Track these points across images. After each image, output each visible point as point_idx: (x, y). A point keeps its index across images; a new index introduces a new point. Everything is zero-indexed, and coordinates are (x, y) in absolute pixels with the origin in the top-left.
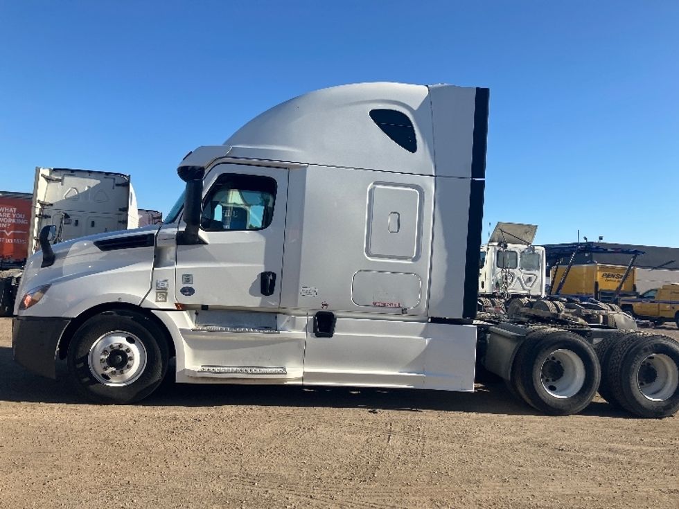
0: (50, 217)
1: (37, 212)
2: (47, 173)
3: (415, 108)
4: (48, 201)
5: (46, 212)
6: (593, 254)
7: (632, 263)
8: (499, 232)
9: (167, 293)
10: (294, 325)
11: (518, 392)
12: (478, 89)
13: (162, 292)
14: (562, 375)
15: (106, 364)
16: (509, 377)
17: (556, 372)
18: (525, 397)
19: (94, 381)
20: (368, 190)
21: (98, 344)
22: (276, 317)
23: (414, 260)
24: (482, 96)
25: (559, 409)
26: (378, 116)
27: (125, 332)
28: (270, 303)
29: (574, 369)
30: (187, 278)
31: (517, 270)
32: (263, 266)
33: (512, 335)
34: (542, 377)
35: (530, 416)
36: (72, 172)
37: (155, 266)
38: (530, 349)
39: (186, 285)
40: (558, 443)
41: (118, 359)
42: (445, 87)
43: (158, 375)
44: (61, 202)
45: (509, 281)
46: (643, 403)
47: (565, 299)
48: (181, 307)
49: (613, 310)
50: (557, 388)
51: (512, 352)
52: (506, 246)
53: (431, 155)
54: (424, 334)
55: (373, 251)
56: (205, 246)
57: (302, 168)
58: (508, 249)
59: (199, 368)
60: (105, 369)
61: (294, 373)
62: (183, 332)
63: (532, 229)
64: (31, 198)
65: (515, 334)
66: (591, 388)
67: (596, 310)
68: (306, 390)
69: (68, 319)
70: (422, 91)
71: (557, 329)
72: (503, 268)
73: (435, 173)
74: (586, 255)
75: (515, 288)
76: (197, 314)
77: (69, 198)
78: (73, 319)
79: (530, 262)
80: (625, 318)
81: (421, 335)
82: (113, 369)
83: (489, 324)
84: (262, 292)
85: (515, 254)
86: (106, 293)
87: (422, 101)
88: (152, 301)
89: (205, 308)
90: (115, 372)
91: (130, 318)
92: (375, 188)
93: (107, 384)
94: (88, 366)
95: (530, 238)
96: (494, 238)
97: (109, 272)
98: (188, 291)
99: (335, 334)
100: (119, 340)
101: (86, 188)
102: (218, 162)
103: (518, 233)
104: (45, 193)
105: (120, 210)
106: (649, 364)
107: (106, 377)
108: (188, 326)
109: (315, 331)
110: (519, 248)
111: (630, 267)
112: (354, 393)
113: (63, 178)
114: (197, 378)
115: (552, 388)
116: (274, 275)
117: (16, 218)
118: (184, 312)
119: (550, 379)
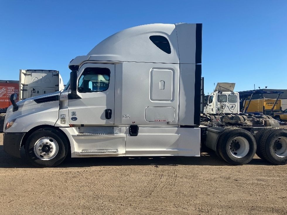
0: (27, 90)
1: (22, 88)
2: (25, 72)
3: (170, 34)
4: (26, 84)
5: (25, 88)
6: (263, 94)
7: (278, 97)
8: (218, 87)
9: (65, 120)
10: (120, 131)
11: (220, 155)
12: (197, 24)
13: (63, 119)
14: (239, 148)
15: (41, 151)
16: (216, 149)
17: (237, 146)
18: (223, 158)
19: (37, 158)
20: (150, 71)
21: (38, 143)
22: (113, 128)
23: (172, 101)
24: (199, 27)
25: (238, 163)
26: (153, 38)
27: (49, 137)
28: (110, 122)
29: (245, 145)
30: (74, 113)
31: (227, 103)
32: (106, 106)
33: (216, 131)
34: (231, 149)
35: (225, 166)
36: (35, 71)
37: (60, 109)
38: (224, 137)
39: (73, 116)
40: (236, 177)
41: (46, 149)
42: (183, 24)
43: (64, 155)
44: (31, 84)
45: (224, 108)
46: (276, 158)
47: (248, 115)
48: (72, 126)
49: (269, 118)
50: (238, 153)
51: (216, 139)
52: (221, 93)
53: (177, 55)
54: (177, 132)
55: (153, 98)
56: (80, 99)
57: (120, 63)
58: (223, 94)
59: (81, 151)
60: (41, 153)
61: (122, 152)
62: (73, 136)
63: (233, 85)
64: (19, 83)
65: (218, 131)
66: (252, 152)
67: (261, 118)
68: (130, 158)
69: (24, 133)
70: (172, 26)
71: (236, 128)
72: (221, 102)
73: (180, 62)
74: (260, 95)
75: (226, 110)
76: (79, 128)
77: (34, 82)
78: (26, 133)
79: (232, 99)
80: (274, 122)
81: (176, 133)
82: (45, 153)
83: (207, 127)
84: (106, 118)
85: (226, 96)
86: (39, 121)
87: (172, 31)
88: (59, 124)
89: (82, 125)
90: (45, 154)
91: (50, 131)
92: (153, 70)
93: (42, 159)
94: (34, 151)
95: (232, 89)
96: (216, 90)
97: (41, 112)
98: (75, 119)
99: (138, 134)
100: (46, 141)
101: (41, 77)
102: (84, 63)
103: (227, 87)
104: (24, 80)
105: (56, 86)
106: (279, 141)
107: (42, 156)
108: (75, 133)
109: (130, 133)
110: (227, 93)
111: (277, 99)
112: (150, 159)
113: (31, 74)
114: (80, 155)
115: (235, 154)
116: (111, 110)
117: (14, 91)
118: (73, 128)
119: (235, 150)
